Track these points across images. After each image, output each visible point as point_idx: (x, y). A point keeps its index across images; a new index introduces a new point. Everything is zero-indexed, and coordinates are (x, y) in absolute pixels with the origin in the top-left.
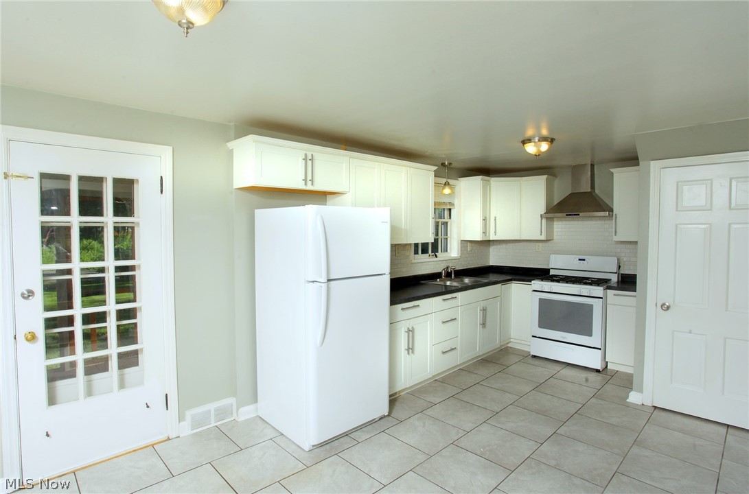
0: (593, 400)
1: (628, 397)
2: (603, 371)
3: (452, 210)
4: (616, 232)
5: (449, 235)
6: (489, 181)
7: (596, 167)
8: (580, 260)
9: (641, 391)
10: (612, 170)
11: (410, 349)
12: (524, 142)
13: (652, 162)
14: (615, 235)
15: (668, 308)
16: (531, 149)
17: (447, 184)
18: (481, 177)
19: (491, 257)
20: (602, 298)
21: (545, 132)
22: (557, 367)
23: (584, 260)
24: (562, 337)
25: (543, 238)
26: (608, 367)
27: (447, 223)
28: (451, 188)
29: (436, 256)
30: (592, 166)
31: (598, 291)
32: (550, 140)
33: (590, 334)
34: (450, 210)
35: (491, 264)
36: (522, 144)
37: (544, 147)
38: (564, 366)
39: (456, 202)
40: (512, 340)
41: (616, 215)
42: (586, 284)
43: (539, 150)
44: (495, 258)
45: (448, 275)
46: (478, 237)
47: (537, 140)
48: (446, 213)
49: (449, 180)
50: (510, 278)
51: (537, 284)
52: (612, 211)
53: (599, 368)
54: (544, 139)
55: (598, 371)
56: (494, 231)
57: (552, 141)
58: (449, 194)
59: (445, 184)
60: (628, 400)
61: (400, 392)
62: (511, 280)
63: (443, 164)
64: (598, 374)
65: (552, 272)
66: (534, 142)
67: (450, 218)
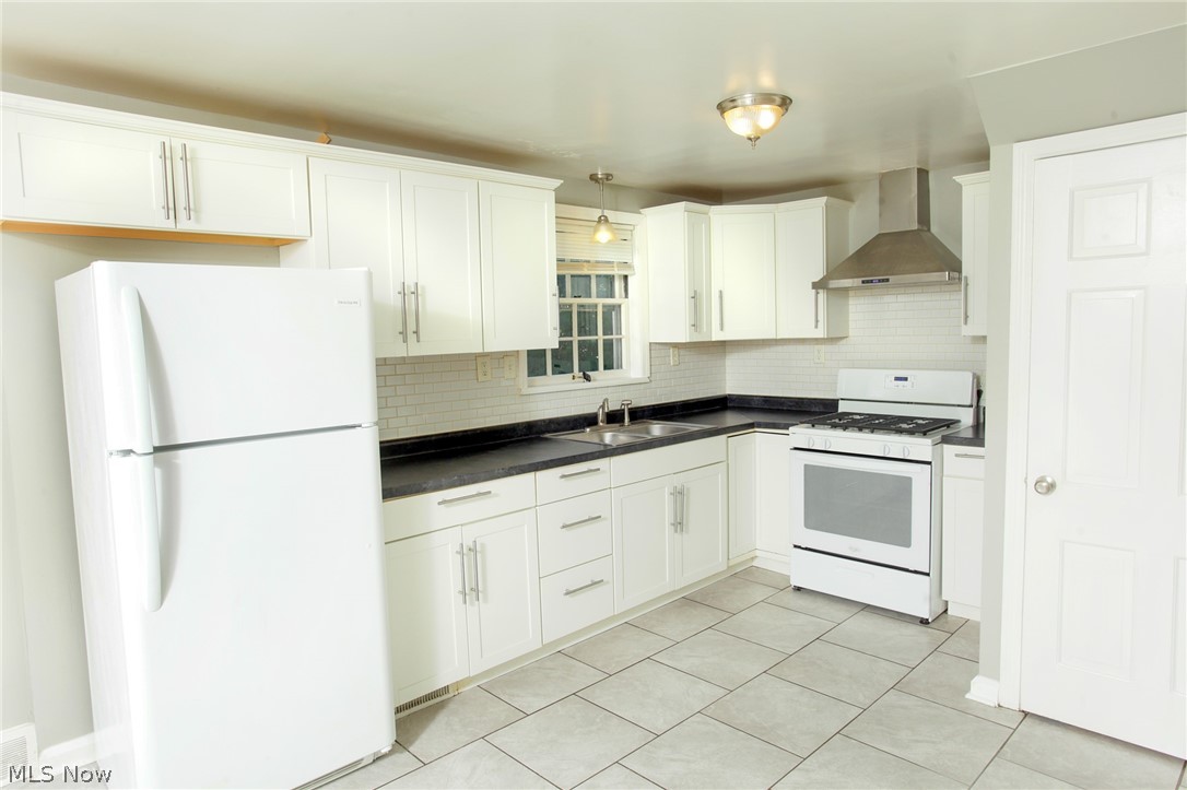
0: (892, 697)
1: (968, 690)
2: (936, 622)
3: (629, 279)
4: (966, 317)
5: (623, 333)
6: (706, 213)
7: (931, 177)
8: (897, 379)
9: (995, 676)
10: (958, 179)
11: (472, 590)
12: (722, 108)
13: (1016, 146)
14: (966, 323)
15: (1051, 487)
16: (739, 124)
17: (603, 220)
18: (684, 203)
19: (728, 377)
20: (929, 463)
21: (767, 82)
22: (839, 613)
23: (906, 379)
24: (851, 548)
25: (820, 333)
26: (949, 612)
27: (620, 306)
28: (613, 231)
29: (587, 378)
30: (923, 174)
31: (920, 447)
32: (778, 100)
33: (905, 542)
34: (626, 277)
35: (729, 391)
36: (718, 112)
37: (767, 116)
38: (855, 610)
39: (637, 262)
40: (758, 553)
41: (966, 278)
42: (900, 431)
43: (756, 127)
44: (736, 379)
45: (614, 418)
46: (683, 337)
47: (748, 101)
48: (618, 285)
49: (607, 213)
50: (751, 421)
51: (801, 434)
52: (960, 272)
53: (925, 616)
54: (766, 98)
55: (924, 622)
56: (718, 322)
57: (785, 102)
58: (610, 242)
59: (599, 221)
60: (967, 696)
61: (458, 685)
62: (751, 426)
63: (593, 178)
64: (923, 628)
65: (843, 407)
66: (744, 106)
67: (626, 296)
